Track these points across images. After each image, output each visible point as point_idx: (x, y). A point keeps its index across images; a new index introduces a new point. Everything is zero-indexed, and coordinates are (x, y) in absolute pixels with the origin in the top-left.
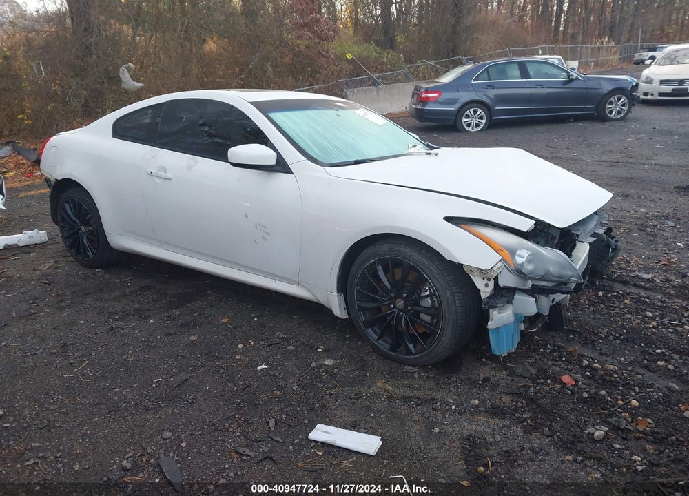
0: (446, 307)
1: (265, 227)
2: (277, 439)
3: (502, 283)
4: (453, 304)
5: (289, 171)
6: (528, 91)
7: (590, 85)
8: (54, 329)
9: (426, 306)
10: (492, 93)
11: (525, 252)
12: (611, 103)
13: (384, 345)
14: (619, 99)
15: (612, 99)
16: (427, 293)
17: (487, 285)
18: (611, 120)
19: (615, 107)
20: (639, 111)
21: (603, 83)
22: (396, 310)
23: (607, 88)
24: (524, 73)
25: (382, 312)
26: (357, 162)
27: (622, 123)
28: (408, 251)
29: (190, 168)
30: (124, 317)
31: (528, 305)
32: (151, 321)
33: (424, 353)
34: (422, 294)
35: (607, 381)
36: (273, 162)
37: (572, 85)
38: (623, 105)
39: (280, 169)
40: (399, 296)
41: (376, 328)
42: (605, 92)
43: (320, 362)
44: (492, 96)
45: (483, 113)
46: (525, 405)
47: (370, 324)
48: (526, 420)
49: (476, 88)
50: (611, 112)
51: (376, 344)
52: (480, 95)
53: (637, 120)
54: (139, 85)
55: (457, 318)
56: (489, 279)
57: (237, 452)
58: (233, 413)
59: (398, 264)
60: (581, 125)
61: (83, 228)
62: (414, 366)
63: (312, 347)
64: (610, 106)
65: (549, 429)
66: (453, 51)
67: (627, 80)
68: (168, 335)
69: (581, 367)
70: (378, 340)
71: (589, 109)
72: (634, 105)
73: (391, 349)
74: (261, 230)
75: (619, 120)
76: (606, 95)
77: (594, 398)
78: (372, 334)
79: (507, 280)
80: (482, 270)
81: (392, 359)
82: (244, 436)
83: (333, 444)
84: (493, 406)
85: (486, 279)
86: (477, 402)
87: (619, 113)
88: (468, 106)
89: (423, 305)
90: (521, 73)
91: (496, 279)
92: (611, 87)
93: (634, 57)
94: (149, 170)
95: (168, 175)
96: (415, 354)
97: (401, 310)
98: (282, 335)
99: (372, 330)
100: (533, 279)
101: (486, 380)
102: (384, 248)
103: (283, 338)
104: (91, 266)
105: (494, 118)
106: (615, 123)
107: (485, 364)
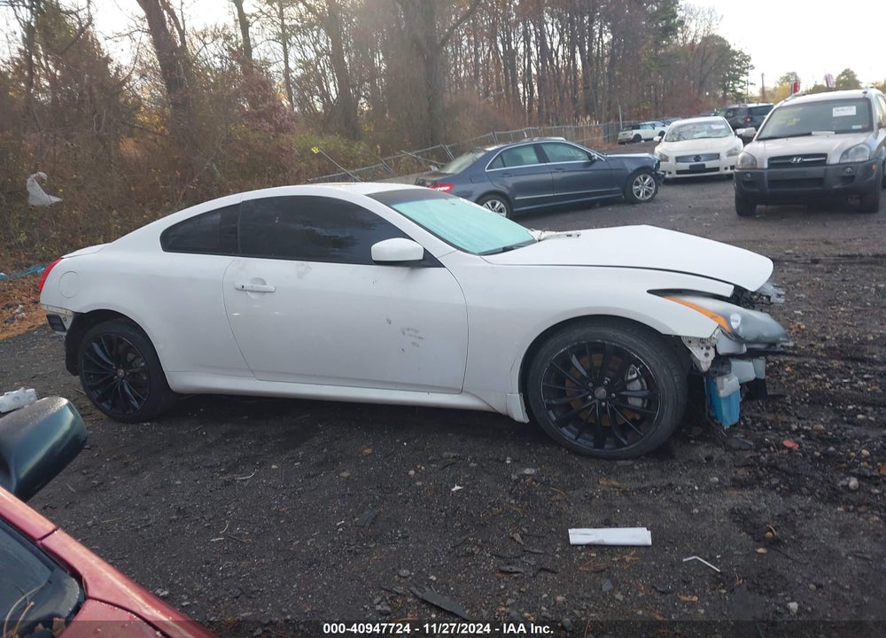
0: (664, 385)
1: (416, 331)
2: (536, 551)
3: (721, 351)
4: (669, 381)
5: (439, 265)
6: (549, 177)
7: (614, 165)
8: (147, 495)
9: (635, 389)
10: (510, 181)
11: (737, 316)
12: (637, 184)
13: (585, 443)
14: (645, 179)
15: (638, 179)
16: (635, 376)
17: (707, 355)
18: (639, 202)
19: (642, 187)
20: (666, 191)
21: (626, 162)
22: (596, 401)
23: (632, 167)
24: (542, 157)
25: (572, 408)
26: (506, 250)
27: (651, 205)
28: (609, 332)
29: (300, 276)
30: (233, 468)
31: (748, 370)
32: (274, 467)
33: (641, 441)
34: (630, 378)
35: (824, 440)
36: (420, 256)
37: (594, 167)
38: (650, 185)
39: (427, 263)
40: (598, 383)
41: (571, 427)
42: (630, 172)
43: (520, 473)
44: (510, 185)
45: (502, 205)
46: (767, 473)
47: (562, 423)
48: (777, 485)
49: (491, 177)
50: (639, 193)
51: (575, 443)
52: (497, 184)
53: (667, 201)
54: (55, 199)
55: (677, 396)
56: (708, 348)
57: (502, 572)
58: (464, 538)
59: (598, 348)
60: (610, 209)
61: (121, 372)
62: (626, 459)
63: (497, 460)
64: (637, 187)
65: (807, 488)
66: (432, 140)
67: (649, 158)
68: (308, 477)
69: (791, 432)
70: (576, 439)
71: (615, 192)
72: (659, 184)
73: (595, 447)
74: (411, 335)
75: (648, 201)
76: (631, 175)
77: (826, 455)
78: (567, 433)
79: (726, 347)
80: (701, 339)
81: (598, 457)
82: (496, 556)
83: (601, 543)
84: (733, 480)
85: (705, 349)
86: (716, 479)
87: (647, 193)
88: (485, 198)
89: (631, 389)
90: (538, 156)
91: (715, 347)
92: (635, 167)
93: (617, 136)
94: (239, 285)
95: (270, 287)
96: (628, 445)
97: (601, 401)
98: (452, 455)
99: (568, 429)
100: (748, 342)
101: (709, 459)
102: (577, 334)
103: (454, 457)
104: (136, 420)
105: (515, 210)
106: (645, 205)
107: (695, 445)
